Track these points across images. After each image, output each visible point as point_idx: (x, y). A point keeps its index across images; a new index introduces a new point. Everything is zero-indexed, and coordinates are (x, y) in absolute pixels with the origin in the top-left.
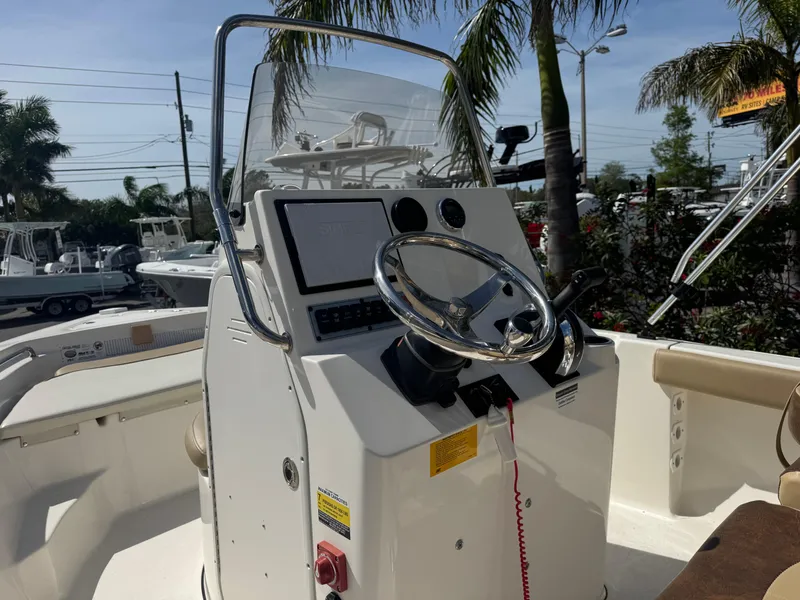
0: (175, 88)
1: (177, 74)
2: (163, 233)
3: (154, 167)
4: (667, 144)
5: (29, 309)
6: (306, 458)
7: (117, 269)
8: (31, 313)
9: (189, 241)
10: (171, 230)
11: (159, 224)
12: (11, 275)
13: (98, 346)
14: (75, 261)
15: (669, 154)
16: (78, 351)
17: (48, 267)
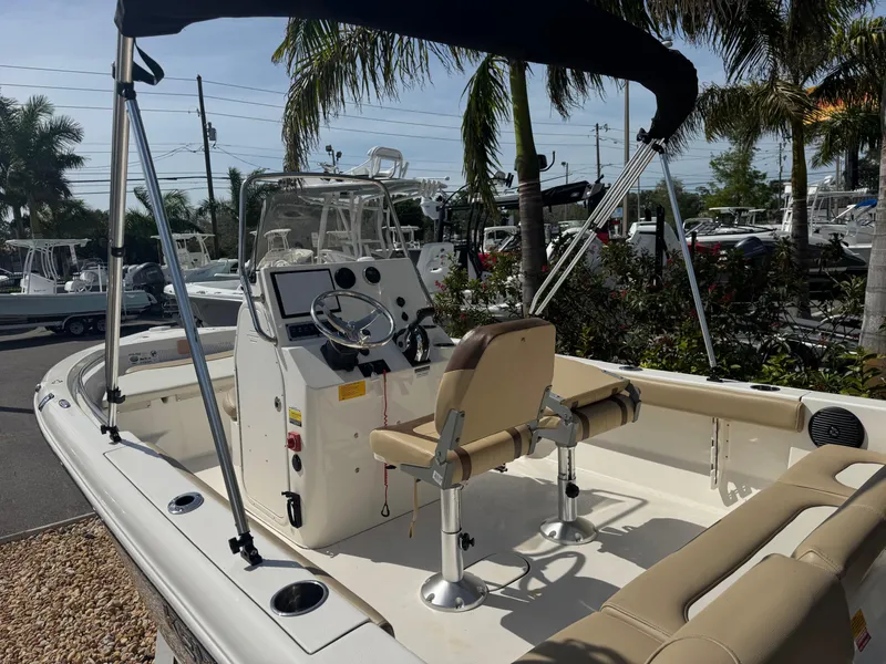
0: (198, 93)
1: (199, 78)
2: (185, 250)
3: (175, 179)
4: (728, 159)
5: (48, 328)
6: (284, 395)
7: (139, 288)
8: (51, 332)
9: (212, 259)
10: (193, 246)
11: (181, 241)
12: (32, 293)
13: (154, 354)
14: (96, 279)
15: (729, 168)
16: (139, 357)
17: (69, 285)
